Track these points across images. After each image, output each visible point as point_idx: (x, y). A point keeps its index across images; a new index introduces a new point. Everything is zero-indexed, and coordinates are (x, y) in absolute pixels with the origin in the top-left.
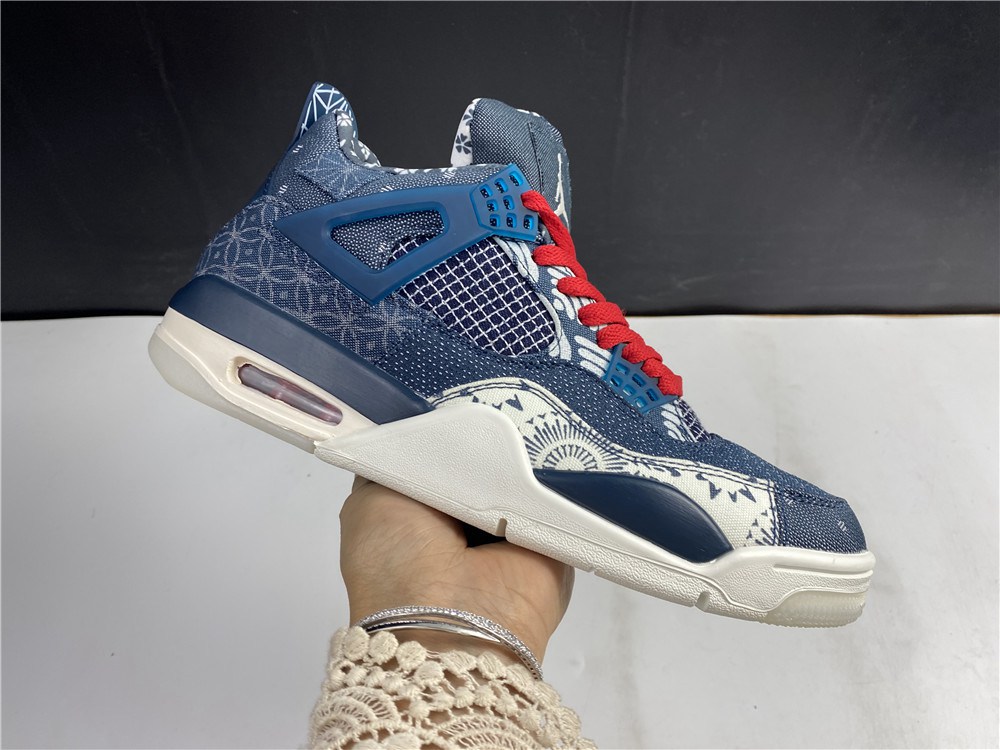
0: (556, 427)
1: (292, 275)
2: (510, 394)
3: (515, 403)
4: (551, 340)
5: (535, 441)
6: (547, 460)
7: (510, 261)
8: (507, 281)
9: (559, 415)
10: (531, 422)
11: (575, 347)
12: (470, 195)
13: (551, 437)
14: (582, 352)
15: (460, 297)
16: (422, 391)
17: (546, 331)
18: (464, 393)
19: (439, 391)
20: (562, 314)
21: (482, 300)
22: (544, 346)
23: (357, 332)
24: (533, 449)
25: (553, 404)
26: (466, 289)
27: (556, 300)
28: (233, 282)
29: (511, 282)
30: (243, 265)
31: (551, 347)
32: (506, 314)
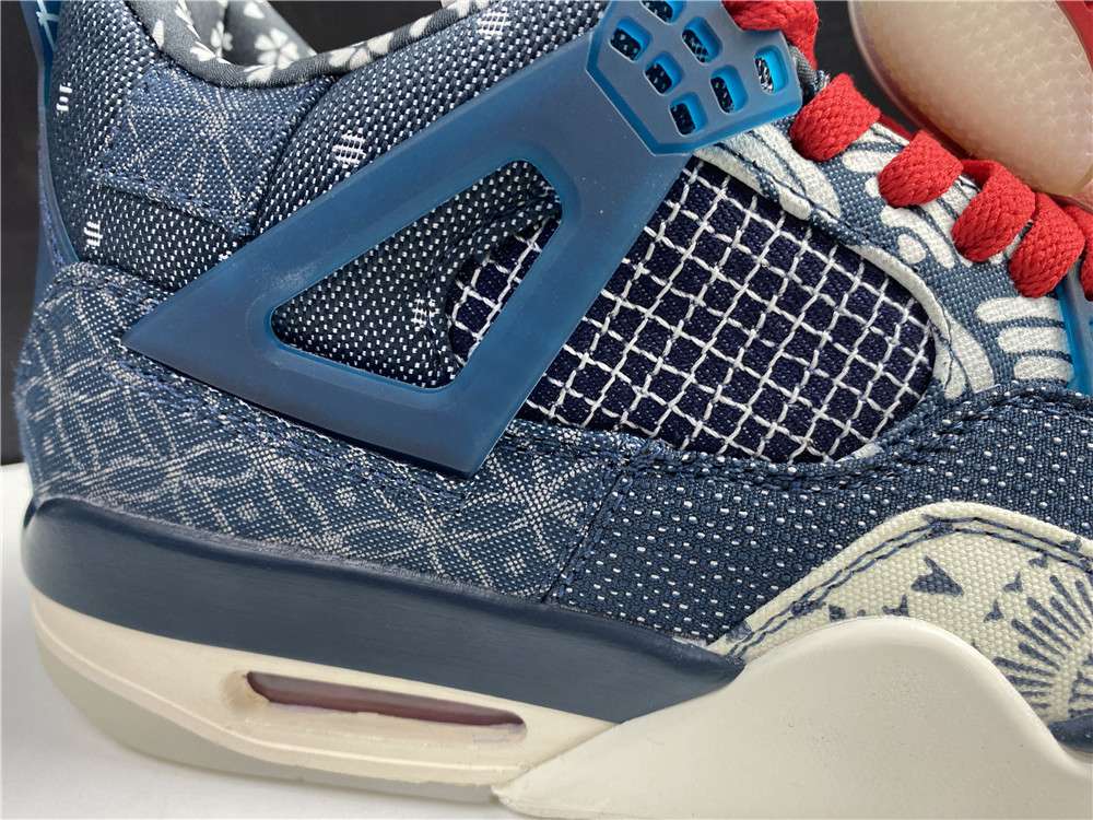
0: (1060, 598)
1: (238, 464)
2: (911, 564)
3: (937, 582)
4: (931, 352)
5: (1026, 659)
6: (1076, 696)
7: (752, 192)
8: (770, 256)
9: (1050, 561)
10: (996, 614)
11: (987, 335)
12: (592, 67)
13: (1060, 633)
14: (1009, 341)
15: (674, 358)
16: (687, 630)
17: (912, 335)
18: (800, 609)
19: (736, 622)
20: (927, 268)
21: (730, 340)
22: (925, 380)
23: (466, 545)
24: (1031, 683)
25: (1020, 538)
26: (678, 331)
27: (903, 240)
28: (120, 510)
29: (782, 254)
30: (116, 464)
31: (940, 372)
32: (805, 343)
